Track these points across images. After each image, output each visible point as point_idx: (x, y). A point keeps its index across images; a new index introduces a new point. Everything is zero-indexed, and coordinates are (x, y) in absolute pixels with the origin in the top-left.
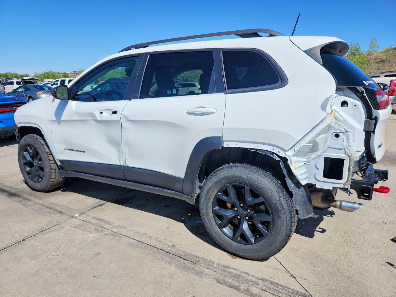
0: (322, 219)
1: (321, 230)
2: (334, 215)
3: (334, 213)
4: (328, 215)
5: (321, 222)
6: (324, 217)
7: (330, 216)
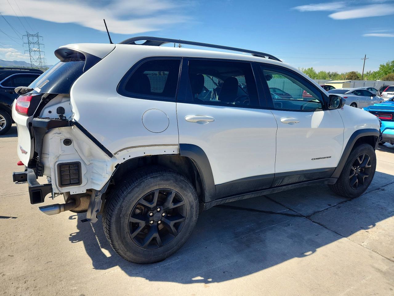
0: (78, 227)
1: (73, 217)
2: (70, 238)
3: (70, 240)
4: (75, 234)
5: (78, 224)
6: (78, 231)
7: (72, 235)
